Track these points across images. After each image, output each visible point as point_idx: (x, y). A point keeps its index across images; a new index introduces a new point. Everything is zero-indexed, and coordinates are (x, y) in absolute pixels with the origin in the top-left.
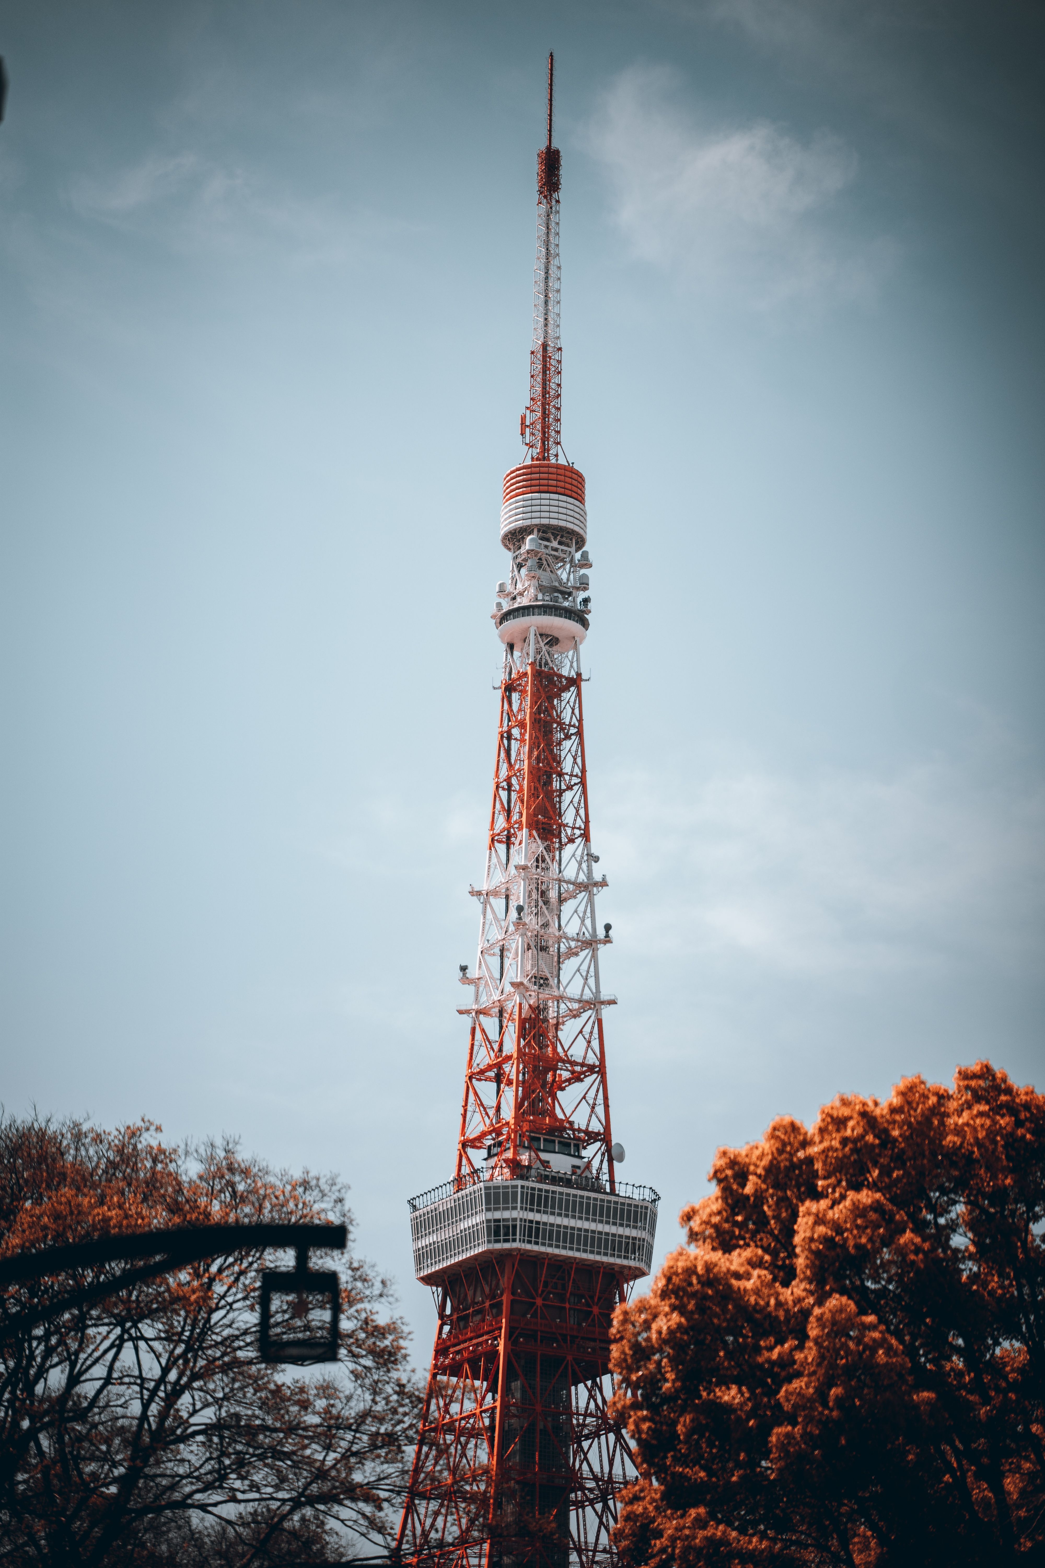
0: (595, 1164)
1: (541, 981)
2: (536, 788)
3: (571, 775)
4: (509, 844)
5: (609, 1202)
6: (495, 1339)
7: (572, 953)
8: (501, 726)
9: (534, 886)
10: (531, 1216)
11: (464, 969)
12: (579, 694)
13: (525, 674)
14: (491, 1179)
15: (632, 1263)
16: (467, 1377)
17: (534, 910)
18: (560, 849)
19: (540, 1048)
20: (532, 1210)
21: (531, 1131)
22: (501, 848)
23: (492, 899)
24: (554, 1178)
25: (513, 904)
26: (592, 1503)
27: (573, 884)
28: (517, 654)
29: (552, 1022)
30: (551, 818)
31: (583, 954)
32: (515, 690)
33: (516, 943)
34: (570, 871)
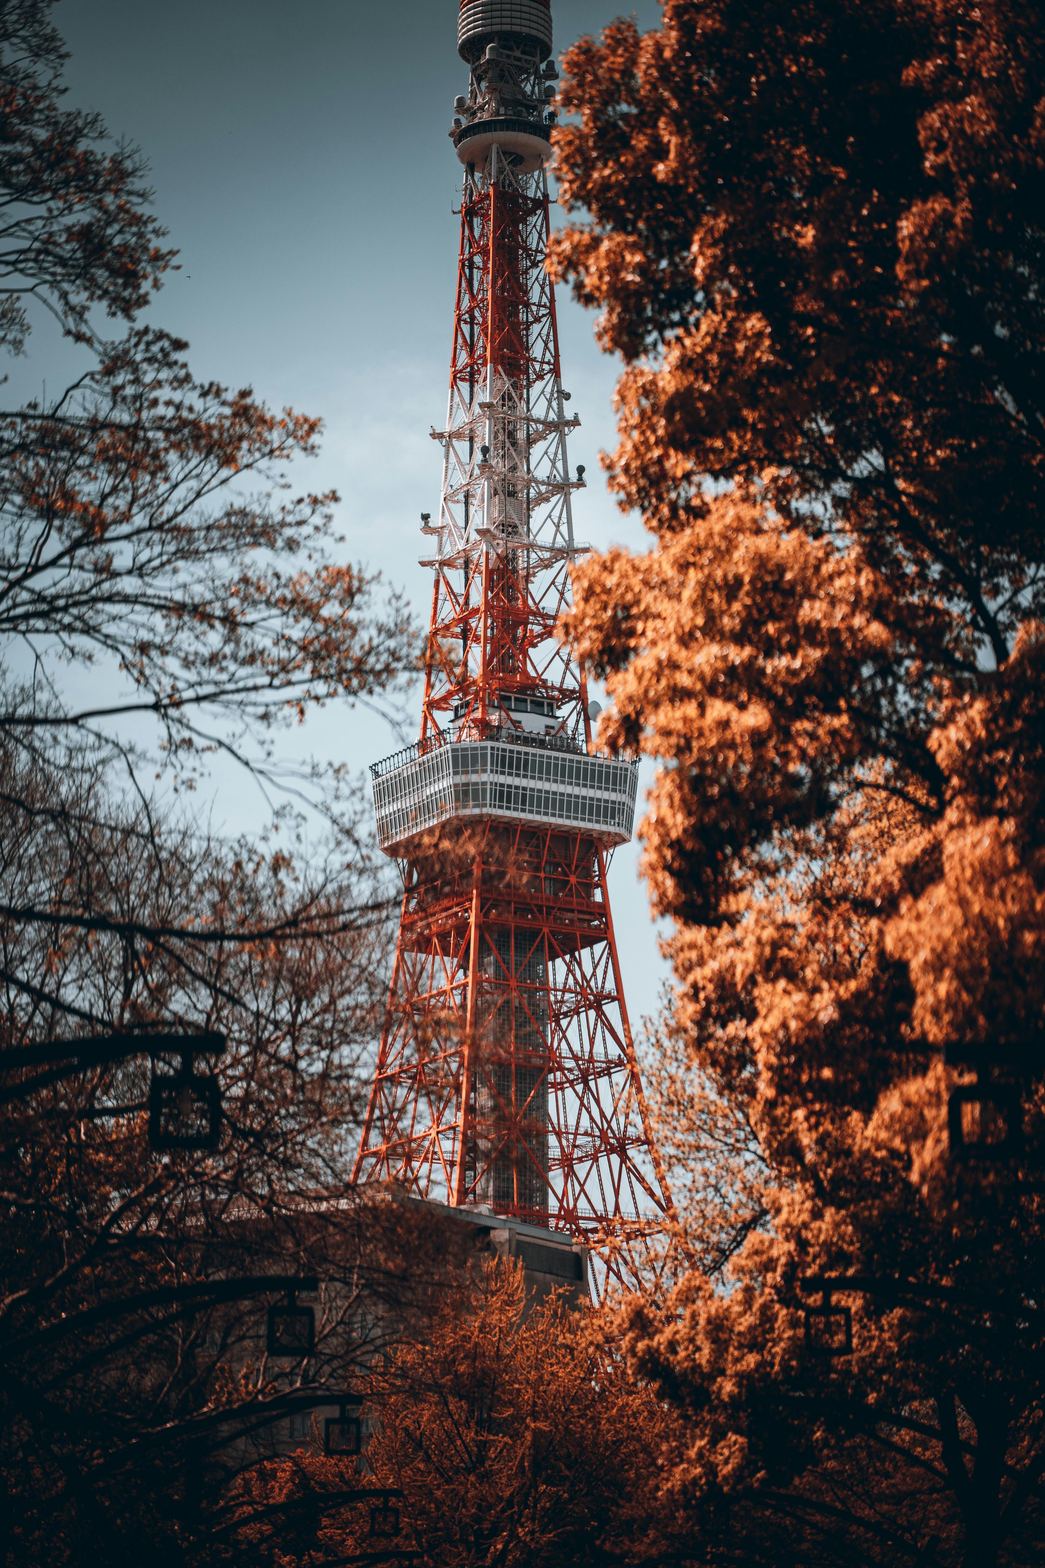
0: (571, 723)
1: (509, 528)
2: (501, 320)
3: (539, 305)
4: (472, 382)
5: (586, 763)
6: (466, 911)
7: (543, 499)
8: (462, 253)
9: (501, 425)
10: (502, 779)
11: (425, 517)
12: (546, 218)
13: (487, 196)
14: (459, 740)
15: (612, 829)
16: (436, 953)
17: (501, 452)
18: (529, 386)
19: (510, 601)
20: (503, 773)
21: (501, 690)
22: (464, 386)
23: (455, 442)
24: (526, 738)
25: (477, 446)
26: (572, 1083)
27: (542, 423)
28: (477, 175)
29: (522, 573)
30: (517, 352)
31: (554, 499)
32: (476, 215)
33: (482, 488)
34: (539, 410)
